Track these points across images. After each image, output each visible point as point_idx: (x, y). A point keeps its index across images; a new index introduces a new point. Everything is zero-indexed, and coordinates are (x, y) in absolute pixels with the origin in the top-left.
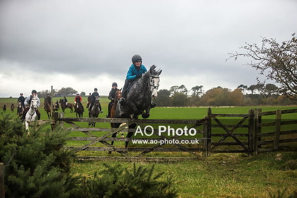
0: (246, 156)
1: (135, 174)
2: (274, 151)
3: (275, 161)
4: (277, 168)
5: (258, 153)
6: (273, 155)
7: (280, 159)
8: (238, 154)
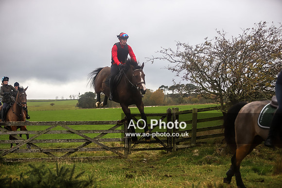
0: (166, 153)
1: (57, 174)
2: (191, 147)
3: (192, 157)
4: (194, 163)
5: (177, 150)
6: (191, 151)
7: (197, 154)
8: (158, 151)
